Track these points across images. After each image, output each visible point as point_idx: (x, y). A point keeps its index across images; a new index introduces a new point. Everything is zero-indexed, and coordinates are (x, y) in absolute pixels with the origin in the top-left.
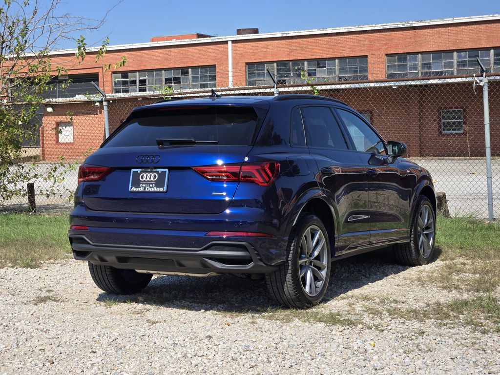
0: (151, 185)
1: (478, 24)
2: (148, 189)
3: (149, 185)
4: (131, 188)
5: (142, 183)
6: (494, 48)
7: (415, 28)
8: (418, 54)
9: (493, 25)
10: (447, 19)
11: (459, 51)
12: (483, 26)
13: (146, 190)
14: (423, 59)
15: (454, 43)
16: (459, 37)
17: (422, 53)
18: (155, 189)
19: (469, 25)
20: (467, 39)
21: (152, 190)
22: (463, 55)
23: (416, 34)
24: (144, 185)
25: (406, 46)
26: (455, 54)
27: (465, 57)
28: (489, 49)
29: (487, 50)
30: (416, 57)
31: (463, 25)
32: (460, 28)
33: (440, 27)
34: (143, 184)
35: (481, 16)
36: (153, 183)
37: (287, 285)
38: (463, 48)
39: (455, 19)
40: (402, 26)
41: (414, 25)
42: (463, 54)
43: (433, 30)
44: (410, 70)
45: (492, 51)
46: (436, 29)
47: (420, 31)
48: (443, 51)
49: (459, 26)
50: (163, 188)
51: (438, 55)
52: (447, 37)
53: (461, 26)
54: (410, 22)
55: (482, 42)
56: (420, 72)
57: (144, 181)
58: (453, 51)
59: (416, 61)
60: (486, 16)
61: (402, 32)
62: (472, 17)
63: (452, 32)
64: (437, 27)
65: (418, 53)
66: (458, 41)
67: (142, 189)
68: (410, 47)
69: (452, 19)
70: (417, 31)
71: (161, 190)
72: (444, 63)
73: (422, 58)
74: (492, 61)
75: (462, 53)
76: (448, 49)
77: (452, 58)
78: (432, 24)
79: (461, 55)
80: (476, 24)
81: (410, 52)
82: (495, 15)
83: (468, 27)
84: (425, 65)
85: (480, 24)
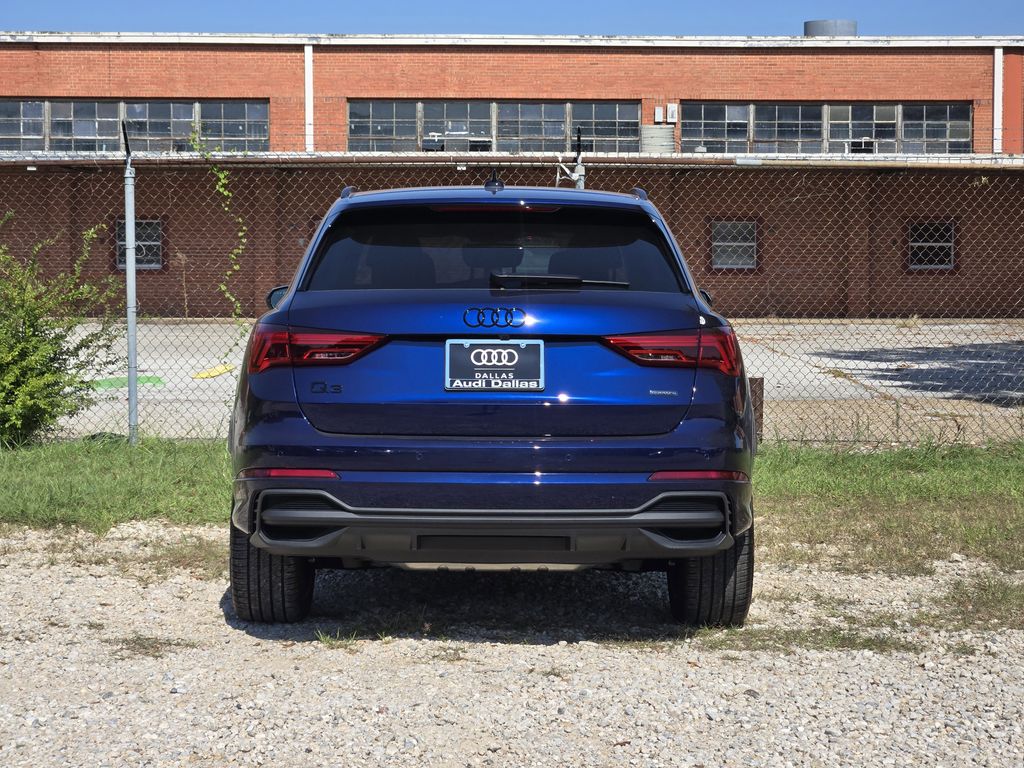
0: (504, 376)
1: (169, 49)
2: (497, 384)
3: (500, 376)
4: (452, 382)
5: (477, 371)
6: (200, 100)
7: (37, 46)
8: (44, 102)
9: (199, 53)
10: (106, 34)
11: (129, 100)
12: (180, 55)
13: (493, 386)
14: (54, 113)
15: (121, 84)
16: (131, 72)
17: (51, 99)
18: (516, 384)
19: (150, 49)
20: (147, 78)
21: (507, 385)
22: (138, 111)
23: (40, 58)
24: (485, 375)
25: (18, 83)
26: (122, 106)
27: (142, 114)
28: (190, 101)
29: (187, 103)
30: (40, 107)
31: (140, 49)
32: (133, 54)
33: (91, 49)
34: (482, 373)
35: (176, 34)
36: (511, 371)
37: (736, 577)
38: (138, 96)
39: (122, 34)
40: (9, 40)
41: (36, 40)
42: (138, 107)
43: (77, 53)
44: (25, 134)
45: (197, 106)
46: (82, 52)
47: (48, 52)
48: (96, 98)
49: (131, 49)
50: (538, 382)
51: (84, 105)
52: (105, 70)
53: (135, 49)
54: (28, 33)
55: (178, 86)
56: (47, 139)
57: (484, 366)
58: (117, 100)
59: (40, 115)
60: (186, 34)
61: (9, 52)
62: (158, 34)
63: (117, 61)
64: (86, 49)
65: (43, 99)
66: (128, 80)
67: (480, 384)
68: (26, 85)
69: (116, 34)
70: (41, 52)
71: (533, 385)
72: (99, 122)
73: (52, 109)
74: (198, 127)
75: (136, 106)
76: (108, 95)
77: (115, 114)
78: (74, 40)
79: (134, 109)
80: (164, 49)
81: (26, 94)
82: (204, 34)
83: (150, 52)
84: (57, 126)
85: (174, 49)
